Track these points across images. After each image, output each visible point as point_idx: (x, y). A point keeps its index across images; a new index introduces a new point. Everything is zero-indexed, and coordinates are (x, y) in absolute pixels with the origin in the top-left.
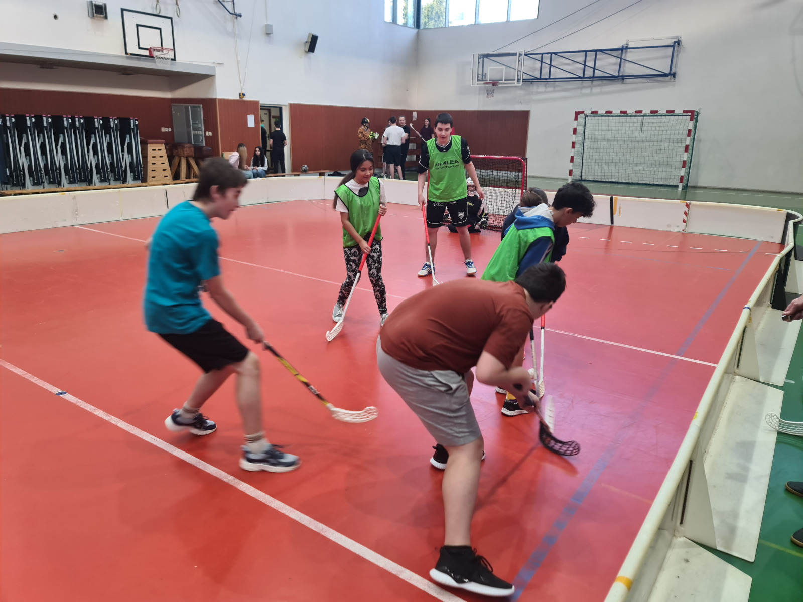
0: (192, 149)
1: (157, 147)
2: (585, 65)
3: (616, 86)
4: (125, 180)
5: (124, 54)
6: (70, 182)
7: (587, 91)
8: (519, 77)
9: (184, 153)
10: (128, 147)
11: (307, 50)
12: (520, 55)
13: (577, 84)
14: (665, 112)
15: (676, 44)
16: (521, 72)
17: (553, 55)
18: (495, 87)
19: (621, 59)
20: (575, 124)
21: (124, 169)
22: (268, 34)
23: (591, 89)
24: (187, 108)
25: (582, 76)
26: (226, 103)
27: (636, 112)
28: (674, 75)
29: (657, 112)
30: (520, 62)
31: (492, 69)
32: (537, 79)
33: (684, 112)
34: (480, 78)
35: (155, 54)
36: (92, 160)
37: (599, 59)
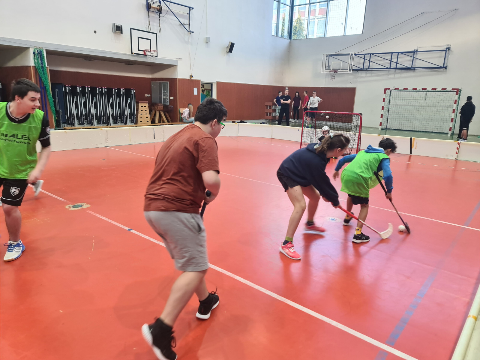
0: (163, 106)
1: (144, 105)
2: (391, 61)
3: (410, 74)
4: (126, 123)
5: (130, 53)
6: (98, 124)
7: (392, 76)
8: (350, 68)
9: (158, 108)
10: (129, 105)
11: (228, 52)
12: (352, 55)
13: (386, 72)
14: (441, 89)
15: (448, 49)
16: (352, 65)
17: (371, 55)
18: (335, 73)
19: (413, 57)
20: (384, 96)
21: (126, 117)
22: (207, 42)
23: (395, 75)
24: (160, 84)
25: (389, 67)
26: (183, 81)
27: (423, 89)
28: (446, 68)
29: (435, 89)
30: (351, 59)
31: (334, 63)
32: (361, 69)
33: (453, 89)
34: (327, 68)
35: (147, 53)
36: (110, 111)
37: (400, 58)
